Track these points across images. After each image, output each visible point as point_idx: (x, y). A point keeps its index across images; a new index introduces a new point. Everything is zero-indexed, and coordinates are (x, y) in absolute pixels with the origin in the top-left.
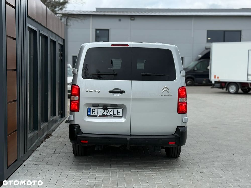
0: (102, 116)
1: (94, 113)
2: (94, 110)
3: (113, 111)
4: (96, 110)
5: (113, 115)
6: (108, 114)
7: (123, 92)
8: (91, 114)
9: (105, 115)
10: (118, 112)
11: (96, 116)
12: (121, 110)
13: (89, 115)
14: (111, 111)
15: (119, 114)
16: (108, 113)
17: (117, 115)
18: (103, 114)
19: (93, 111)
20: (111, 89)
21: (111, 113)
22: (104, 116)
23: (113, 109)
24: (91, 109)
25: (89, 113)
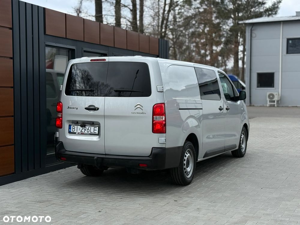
0: (81, 133)
1: (74, 130)
2: (74, 127)
3: (89, 129)
4: (76, 126)
5: (89, 132)
6: (86, 132)
8: (72, 131)
9: (83, 132)
10: (94, 130)
11: (75, 133)
12: (98, 127)
13: (70, 132)
14: (88, 129)
15: (95, 131)
16: (85, 130)
17: (93, 133)
18: (81, 131)
19: (73, 129)
20: (87, 106)
21: (88, 131)
22: (82, 134)
23: (90, 127)
24: (72, 126)
25: (70, 130)
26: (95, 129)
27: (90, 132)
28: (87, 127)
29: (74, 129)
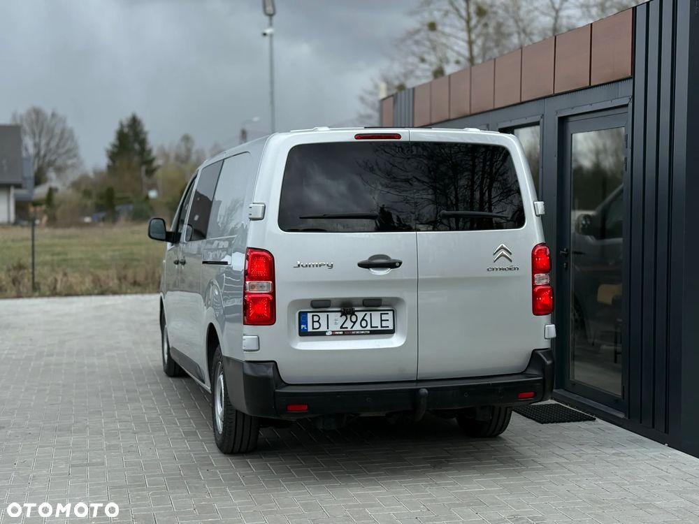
0: (341, 333)
1: (316, 325)
2: (316, 319)
3: (367, 318)
4: (323, 316)
5: (369, 328)
6: (357, 327)
7: (397, 264)
8: (310, 329)
9: (349, 329)
10: (382, 320)
11: (323, 334)
12: (391, 313)
13: (303, 333)
14: (363, 319)
15: (384, 324)
16: (354, 323)
17: (379, 328)
18: (341, 327)
19: (313, 322)
20: (365, 258)
21: (364, 324)
22: (347, 334)
23: (369, 313)
24: (310, 316)
25: (302, 326)
26: (384, 317)
27: (371, 327)
28: (360, 315)
29: (318, 322)
